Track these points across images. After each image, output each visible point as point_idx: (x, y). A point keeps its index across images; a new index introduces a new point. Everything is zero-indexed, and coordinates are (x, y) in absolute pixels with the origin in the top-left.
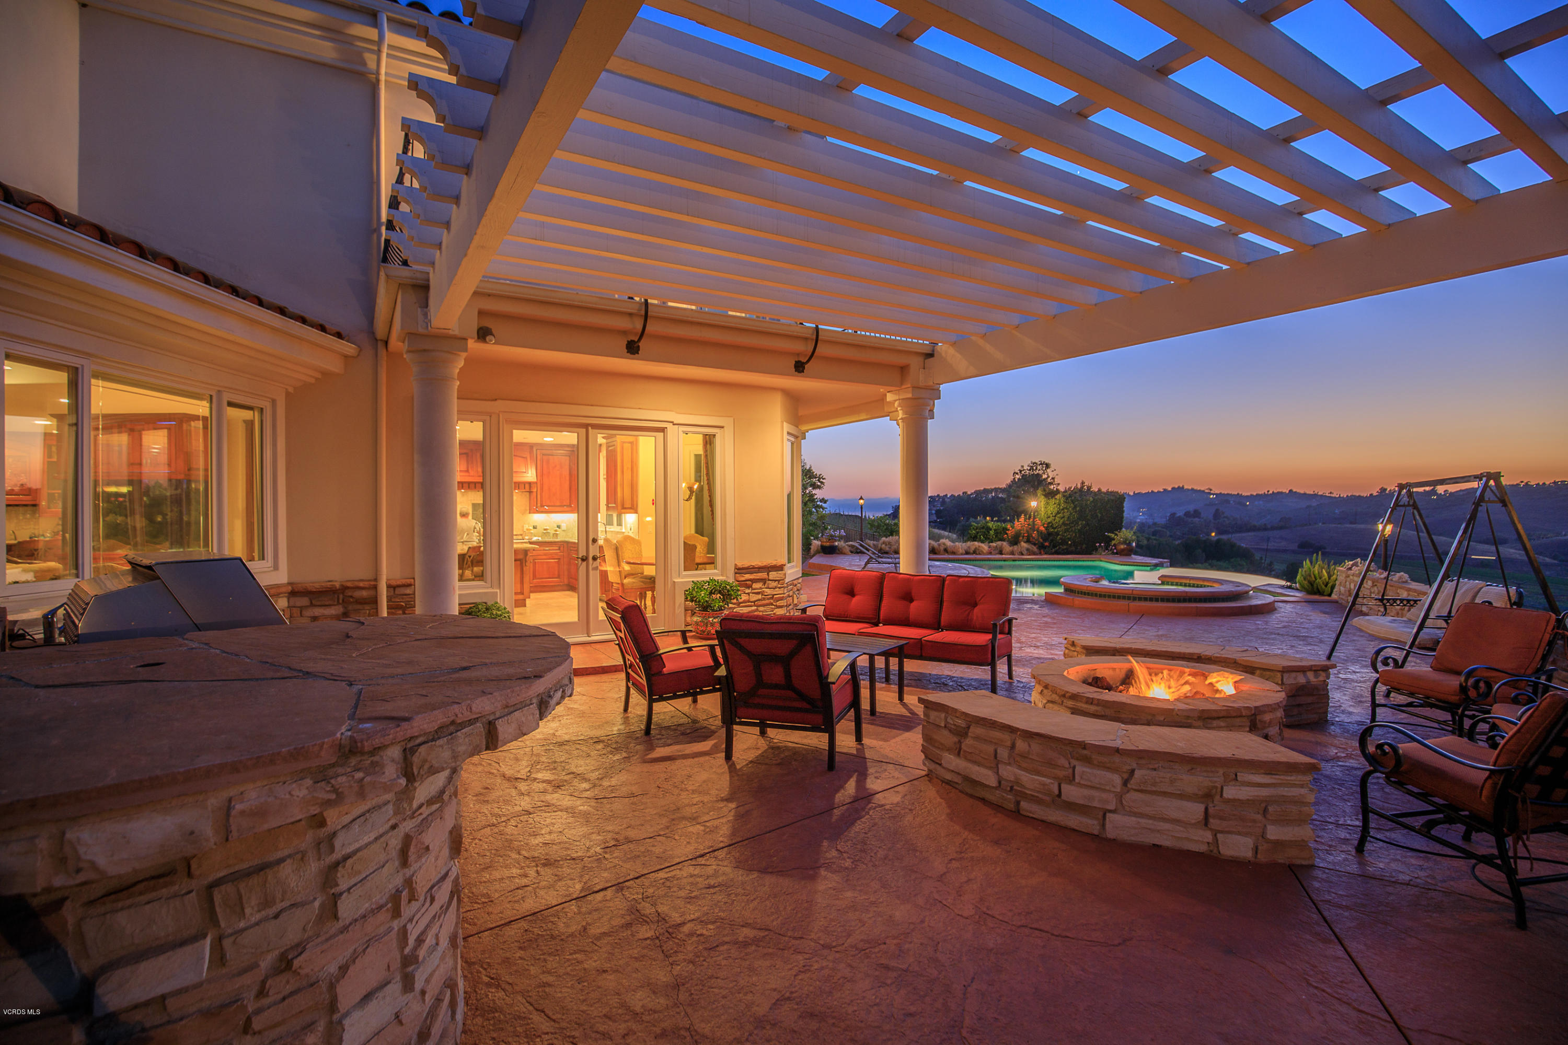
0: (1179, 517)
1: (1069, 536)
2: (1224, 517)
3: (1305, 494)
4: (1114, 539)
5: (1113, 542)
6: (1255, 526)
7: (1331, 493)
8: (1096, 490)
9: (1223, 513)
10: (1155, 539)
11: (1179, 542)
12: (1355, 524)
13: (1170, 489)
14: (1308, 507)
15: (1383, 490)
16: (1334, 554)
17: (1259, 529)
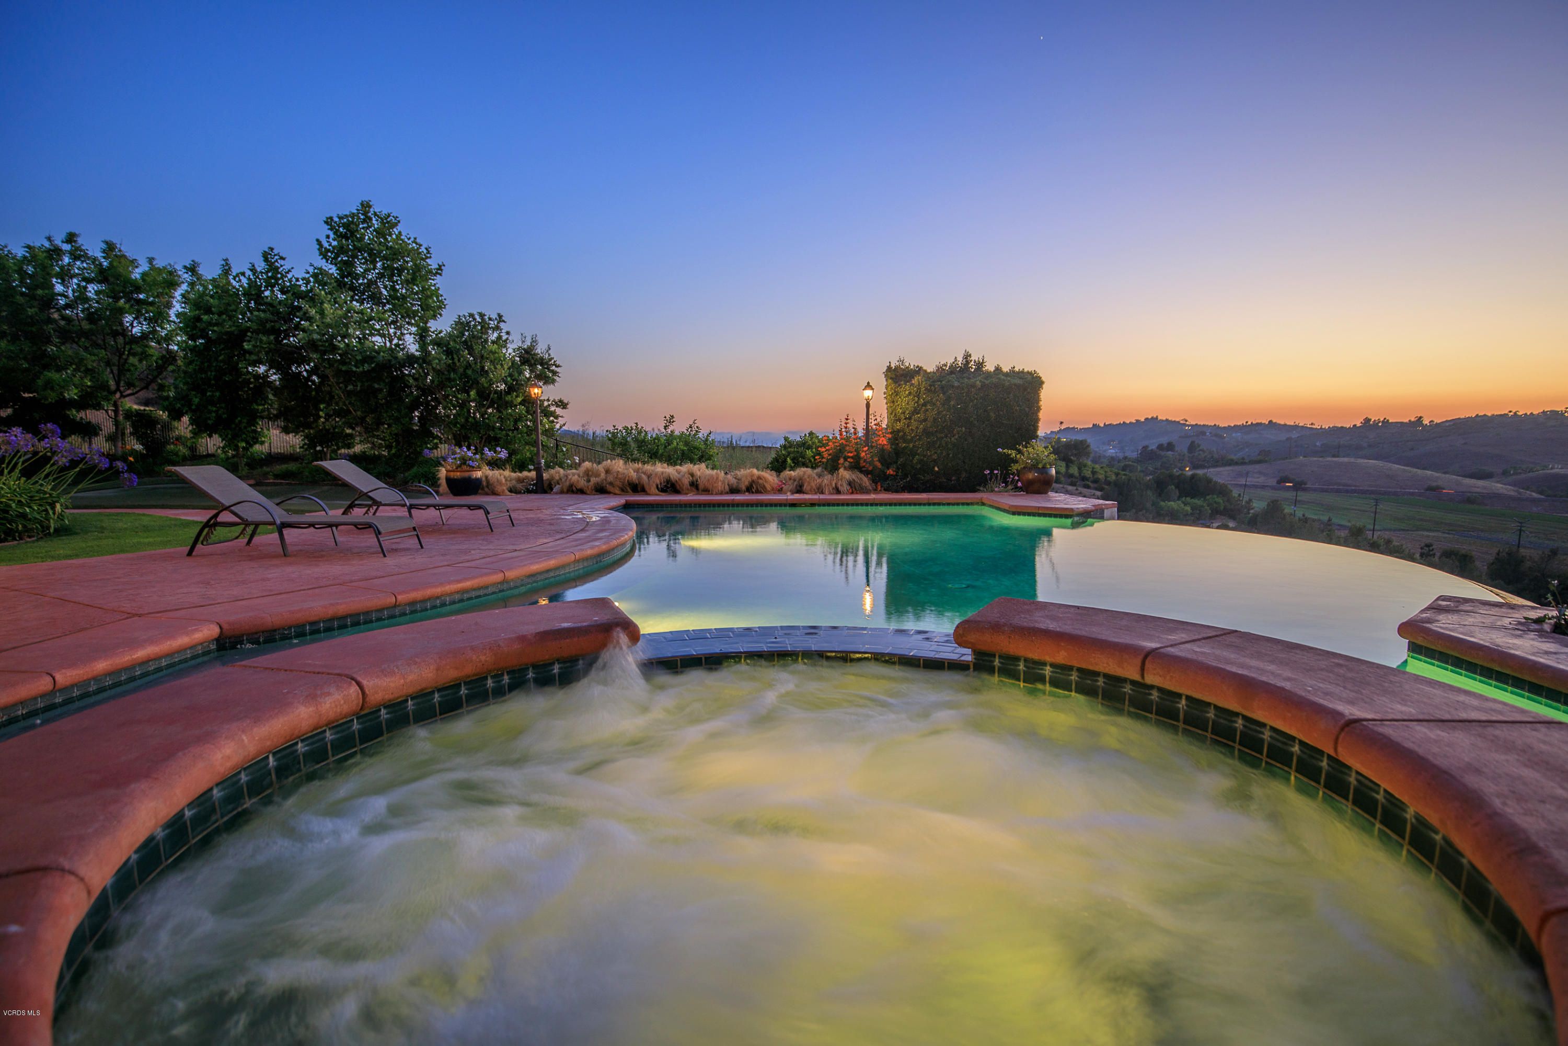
0: (1152, 450)
1: (935, 457)
2: (1200, 450)
3: (1285, 425)
4: (1016, 461)
5: (1015, 467)
6: (1232, 460)
7: (1312, 424)
8: (992, 369)
9: (1199, 446)
10: (1125, 475)
11: (1151, 477)
12: (1338, 457)
13: (1143, 420)
14: (1289, 439)
15: (1367, 420)
16: (1315, 490)
17: (1236, 463)
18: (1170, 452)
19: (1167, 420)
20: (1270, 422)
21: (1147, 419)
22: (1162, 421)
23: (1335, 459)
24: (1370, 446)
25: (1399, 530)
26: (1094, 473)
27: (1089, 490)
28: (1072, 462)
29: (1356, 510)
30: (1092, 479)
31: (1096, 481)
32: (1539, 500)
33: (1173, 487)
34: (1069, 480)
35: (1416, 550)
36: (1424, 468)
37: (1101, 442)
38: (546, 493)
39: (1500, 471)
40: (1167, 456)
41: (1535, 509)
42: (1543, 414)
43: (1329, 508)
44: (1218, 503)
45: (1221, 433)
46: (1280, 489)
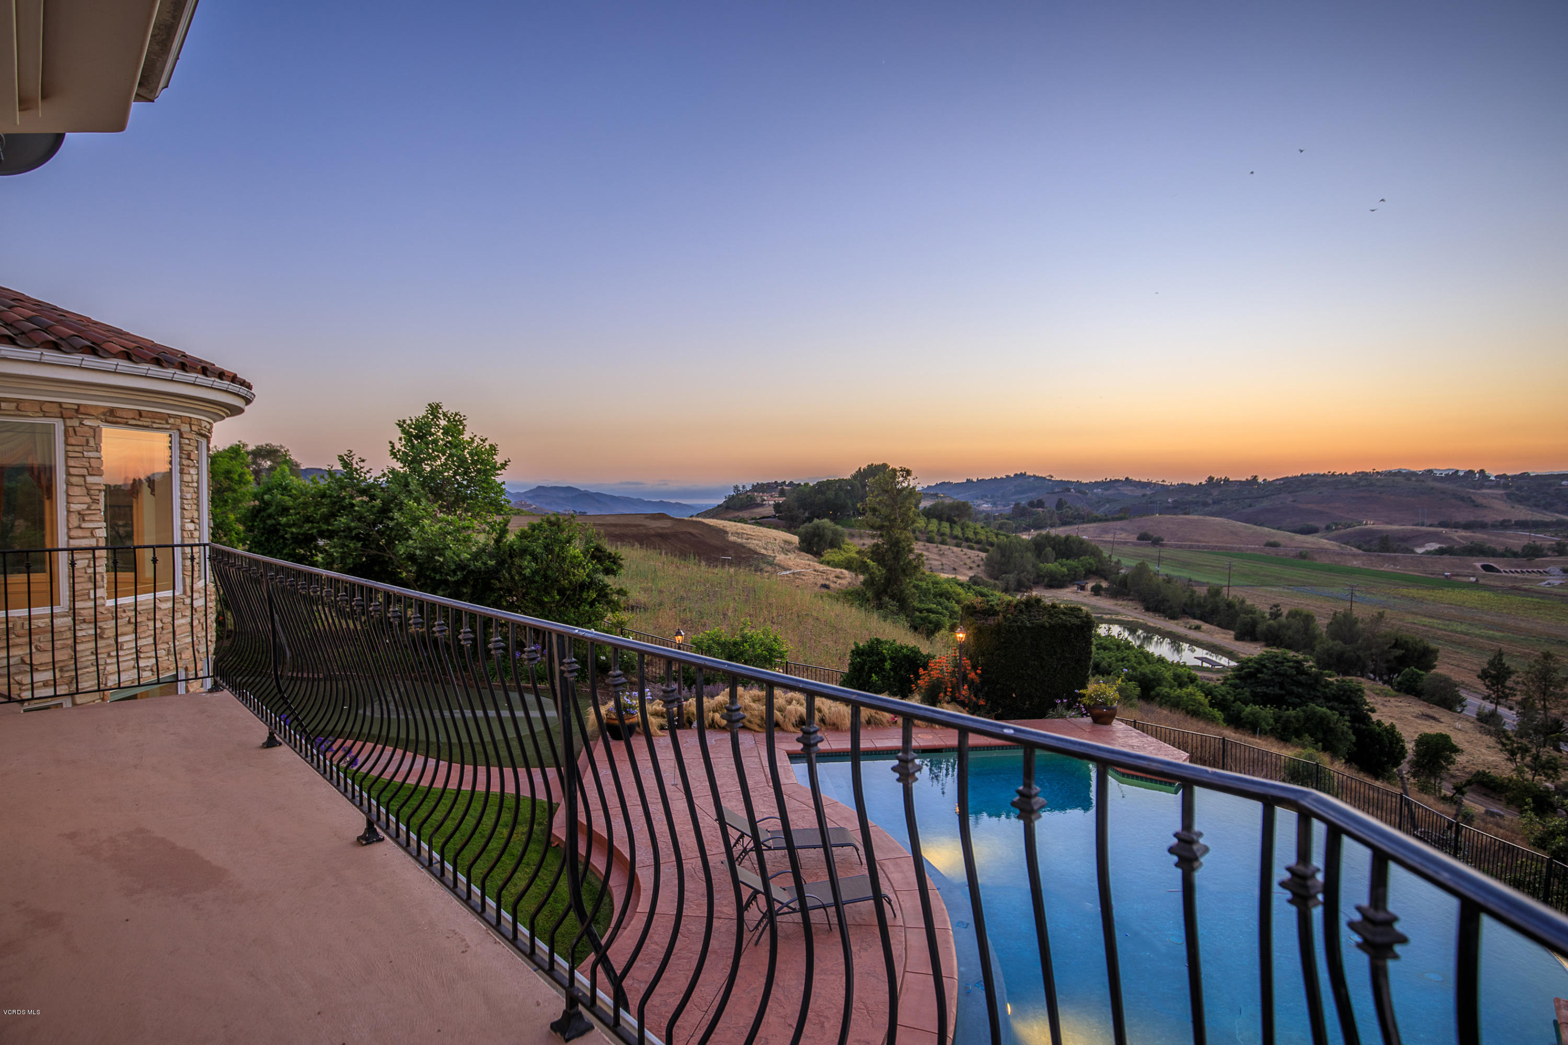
0: (1023, 507)
1: (1013, 685)
2: (1068, 507)
3: (1140, 482)
5: (1085, 701)
6: (1096, 517)
7: (1163, 482)
9: (1066, 503)
12: (1187, 514)
13: (1012, 475)
14: (1144, 495)
15: (1211, 479)
16: (1171, 546)
17: (1100, 520)
18: (1040, 509)
19: (1034, 476)
20: (1127, 479)
21: (1016, 475)
22: (1030, 476)
23: (1187, 517)
24: (1214, 503)
25: (1247, 586)
26: (976, 533)
27: (973, 551)
28: (955, 522)
29: (1208, 566)
30: (975, 540)
31: (979, 542)
32: (1359, 555)
33: (1050, 549)
34: (955, 541)
35: (1267, 611)
36: (1261, 525)
37: (977, 498)
38: (687, 729)
39: (1324, 526)
40: (1038, 513)
41: (1356, 563)
42: (1355, 474)
43: (1185, 565)
44: (1091, 564)
45: (1083, 489)
46: (1140, 545)
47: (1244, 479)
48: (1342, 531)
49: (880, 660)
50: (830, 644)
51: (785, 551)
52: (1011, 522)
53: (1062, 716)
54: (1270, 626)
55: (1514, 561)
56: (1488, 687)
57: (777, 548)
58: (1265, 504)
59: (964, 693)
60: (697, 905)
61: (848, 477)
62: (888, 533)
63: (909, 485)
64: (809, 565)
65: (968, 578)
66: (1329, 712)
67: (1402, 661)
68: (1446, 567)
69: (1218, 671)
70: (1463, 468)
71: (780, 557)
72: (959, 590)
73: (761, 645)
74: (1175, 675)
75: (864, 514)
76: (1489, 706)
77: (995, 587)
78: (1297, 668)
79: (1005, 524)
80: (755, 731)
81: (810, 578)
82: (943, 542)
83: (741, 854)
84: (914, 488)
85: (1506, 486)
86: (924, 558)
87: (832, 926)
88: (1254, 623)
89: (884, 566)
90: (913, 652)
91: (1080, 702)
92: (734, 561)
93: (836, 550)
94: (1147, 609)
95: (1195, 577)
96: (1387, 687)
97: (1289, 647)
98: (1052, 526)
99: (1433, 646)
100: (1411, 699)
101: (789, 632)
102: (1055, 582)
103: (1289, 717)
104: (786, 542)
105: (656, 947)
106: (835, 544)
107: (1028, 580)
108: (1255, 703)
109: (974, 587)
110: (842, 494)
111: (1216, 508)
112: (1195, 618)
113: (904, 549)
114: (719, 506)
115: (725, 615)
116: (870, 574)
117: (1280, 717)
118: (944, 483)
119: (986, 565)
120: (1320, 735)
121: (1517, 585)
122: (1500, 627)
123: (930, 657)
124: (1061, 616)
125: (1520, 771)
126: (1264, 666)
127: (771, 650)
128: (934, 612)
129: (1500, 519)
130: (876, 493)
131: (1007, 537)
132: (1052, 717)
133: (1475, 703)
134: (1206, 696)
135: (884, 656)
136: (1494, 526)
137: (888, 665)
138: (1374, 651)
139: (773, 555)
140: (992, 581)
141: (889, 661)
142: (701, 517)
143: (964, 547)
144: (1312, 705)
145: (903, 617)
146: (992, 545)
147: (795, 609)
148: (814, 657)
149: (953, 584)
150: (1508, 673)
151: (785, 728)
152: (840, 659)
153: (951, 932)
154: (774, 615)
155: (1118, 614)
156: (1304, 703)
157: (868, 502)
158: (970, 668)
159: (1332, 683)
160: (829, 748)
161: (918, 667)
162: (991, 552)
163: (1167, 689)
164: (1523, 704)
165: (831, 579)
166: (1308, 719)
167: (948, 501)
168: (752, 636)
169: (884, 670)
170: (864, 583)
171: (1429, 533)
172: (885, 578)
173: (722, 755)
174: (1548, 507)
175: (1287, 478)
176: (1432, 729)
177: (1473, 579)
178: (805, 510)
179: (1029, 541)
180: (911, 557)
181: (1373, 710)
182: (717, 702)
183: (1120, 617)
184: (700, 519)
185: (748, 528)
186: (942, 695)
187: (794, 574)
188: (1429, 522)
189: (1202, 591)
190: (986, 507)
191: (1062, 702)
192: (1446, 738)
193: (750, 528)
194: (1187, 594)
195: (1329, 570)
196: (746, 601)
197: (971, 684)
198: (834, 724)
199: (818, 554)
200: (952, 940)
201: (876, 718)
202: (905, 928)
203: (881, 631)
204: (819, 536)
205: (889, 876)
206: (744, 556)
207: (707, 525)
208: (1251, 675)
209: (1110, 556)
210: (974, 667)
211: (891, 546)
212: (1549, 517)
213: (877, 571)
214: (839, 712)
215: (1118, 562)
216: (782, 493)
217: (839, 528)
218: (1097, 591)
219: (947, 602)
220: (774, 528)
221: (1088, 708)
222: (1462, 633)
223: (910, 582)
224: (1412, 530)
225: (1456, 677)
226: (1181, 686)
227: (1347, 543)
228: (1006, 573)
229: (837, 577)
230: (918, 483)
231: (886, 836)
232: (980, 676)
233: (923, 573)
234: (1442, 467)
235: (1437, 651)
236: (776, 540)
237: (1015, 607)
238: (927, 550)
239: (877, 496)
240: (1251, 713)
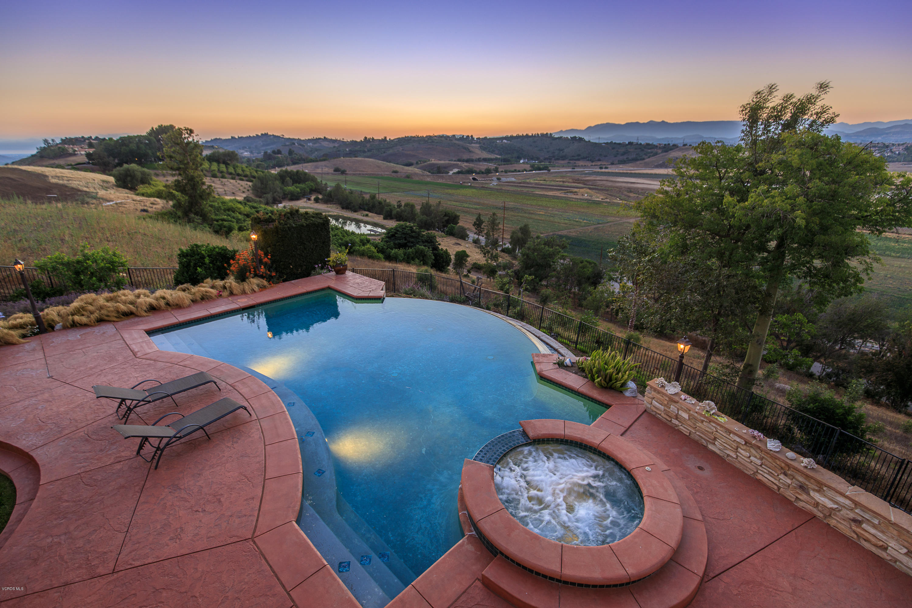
0: (269, 154)
1: (290, 261)
2: (295, 153)
5: (330, 264)
6: (310, 159)
9: (293, 151)
14: (334, 147)
15: (366, 138)
16: (350, 174)
18: (279, 155)
19: (273, 135)
20: (324, 137)
21: (262, 134)
22: (270, 135)
23: (356, 158)
24: (368, 151)
25: (386, 192)
26: (243, 171)
27: (243, 182)
28: (229, 164)
29: (368, 184)
30: (243, 175)
31: (246, 176)
32: (429, 175)
33: (288, 178)
34: (230, 176)
35: (396, 204)
36: (390, 162)
37: (240, 149)
38: (50, 332)
39: (415, 162)
40: (278, 158)
41: (428, 179)
42: (427, 136)
43: (358, 184)
44: (312, 186)
45: (302, 143)
46: (335, 174)
47: (381, 139)
48: (423, 164)
49: (201, 258)
50: (159, 250)
51: (106, 188)
52: (263, 163)
53: (320, 274)
54: (398, 211)
55: (483, 175)
56: (476, 229)
57: (97, 186)
58: (391, 151)
59: (262, 270)
60: (97, 460)
61: (144, 134)
62: (184, 172)
63: (193, 140)
64: (128, 197)
65: (243, 198)
66: (424, 248)
67: (448, 222)
68: (460, 179)
69: (378, 235)
70: (465, 134)
71: (102, 193)
72: (239, 206)
73: (103, 260)
74: (360, 240)
75: (163, 160)
76: (476, 236)
77: (260, 202)
78: (411, 230)
79: (260, 164)
80: (114, 321)
81: (131, 206)
82: (223, 177)
83: (126, 412)
84: (198, 142)
85: (480, 143)
86: (213, 188)
87: (210, 436)
88: (391, 211)
89: (186, 194)
90: (223, 250)
91: (328, 265)
92: (60, 198)
93: (147, 185)
94: (343, 208)
95: (363, 190)
96: (443, 234)
97: (406, 220)
98: (288, 165)
99: (458, 214)
100: (451, 237)
101: (124, 246)
102: (294, 197)
103: (409, 252)
104: (104, 181)
105: (67, 504)
106: (145, 181)
107: (279, 197)
108: (396, 248)
109: (248, 203)
110: (141, 146)
111: (369, 154)
112: (365, 210)
113: (198, 182)
114: (33, 156)
115: (62, 240)
116: (177, 200)
117: (406, 253)
118: (216, 139)
119: (253, 190)
120: (421, 258)
121: (484, 185)
122: (478, 204)
123: (235, 252)
124: (312, 218)
125: (487, 261)
126: (398, 231)
127: (113, 262)
128: (226, 221)
129: (478, 157)
130: (170, 145)
131: (263, 172)
132: (315, 275)
133: (472, 236)
134: (375, 248)
135: (203, 255)
136: (476, 161)
137: (207, 260)
138: (438, 218)
139: (94, 191)
140: (258, 199)
141: (208, 258)
142: (16, 164)
143: (237, 179)
144: (418, 246)
145: (205, 225)
146: (254, 177)
147: (125, 229)
148: (149, 260)
149: (235, 202)
150: (483, 222)
151: (139, 314)
152: (169, 259)
153: (287, 412)
154: (108, 235)
155: (329, 212)
156: (415, 245)
157: (165, 151)
158: (263, 255)
159: (424, 235)
160: (177, 321)
161: (229, 259)
162: (254, 182)
163: (358, 247)
164: (486, 234)
165: (148, 205)
166: (416, 252)
167: (221, 151)
168: (93, 254)
169: (205, 264)
170: (174, 206)
171: (454, 164)
172: (189, 202)
173: (89, 345)
174: (493, 152)
175: (399, 138)
176: (460, 249)
177: (469, 184)
178: (114, 158)
179: (276, 175)
180: (204, 187)
181: (439, 244)
182: (73, 308)
183: (330, 213)
184: (16, 166)
185: (67, 173)
186: (248, 274)
187: (116, 204)
188: (454, 159)
189: (367, 197)
190: (246, 154)
191: (318, 266)
192: (464, 252)
193: (69, 172)
194: (361, 199)
195: (418, 183)
196: (80, 228)
197: (266, 264)
198: (177, 305)
199: (133, 189)
200: (289, 416)
201: (207, 295)
202: (259, 419)
203: (195, 237)
204: (130, 176)
205: (240, 391)
206: (68, 193)
207: (25, 171)
208: (393, 236)
209: (321, 181)
210: (266, 254)
211: (189, 181)
212: (493, 156)
213: (181, 198)
214: (179, 297)
215: (326, 184)
216: (91, 145)
217: (145, 170)
218: (317, 200)
219: (233, 214)
220: (91, 172)
221: (333, 267)
222: (467, 207)
223: (207, 204)
224: (449, 163)
225: (466, 226)
226: (364, 245)
227: (425, 170)
228: (265, 194)
229: (152, 204)
230: (200, 138)
231: (232, 368)
232: (270, 259)
233: (214, 197)
234: (458, 134)
235: (459, 216)
236: (94, 180)
237: (285, 215)
238: (213, 182)
239: (171, 147)
240: (395, 253)
